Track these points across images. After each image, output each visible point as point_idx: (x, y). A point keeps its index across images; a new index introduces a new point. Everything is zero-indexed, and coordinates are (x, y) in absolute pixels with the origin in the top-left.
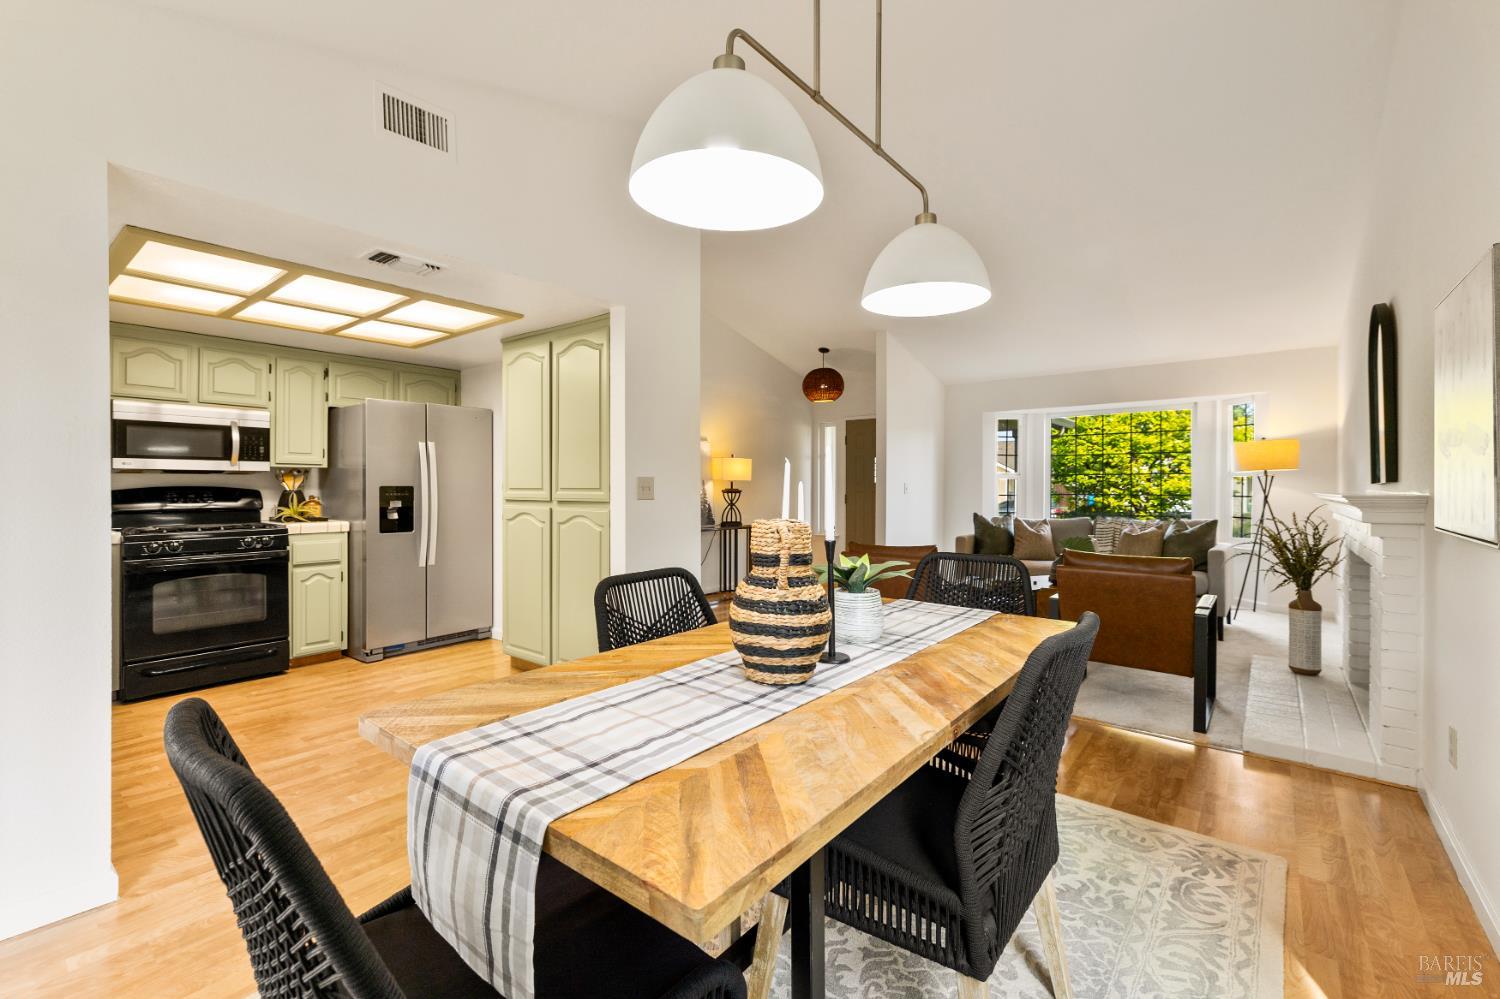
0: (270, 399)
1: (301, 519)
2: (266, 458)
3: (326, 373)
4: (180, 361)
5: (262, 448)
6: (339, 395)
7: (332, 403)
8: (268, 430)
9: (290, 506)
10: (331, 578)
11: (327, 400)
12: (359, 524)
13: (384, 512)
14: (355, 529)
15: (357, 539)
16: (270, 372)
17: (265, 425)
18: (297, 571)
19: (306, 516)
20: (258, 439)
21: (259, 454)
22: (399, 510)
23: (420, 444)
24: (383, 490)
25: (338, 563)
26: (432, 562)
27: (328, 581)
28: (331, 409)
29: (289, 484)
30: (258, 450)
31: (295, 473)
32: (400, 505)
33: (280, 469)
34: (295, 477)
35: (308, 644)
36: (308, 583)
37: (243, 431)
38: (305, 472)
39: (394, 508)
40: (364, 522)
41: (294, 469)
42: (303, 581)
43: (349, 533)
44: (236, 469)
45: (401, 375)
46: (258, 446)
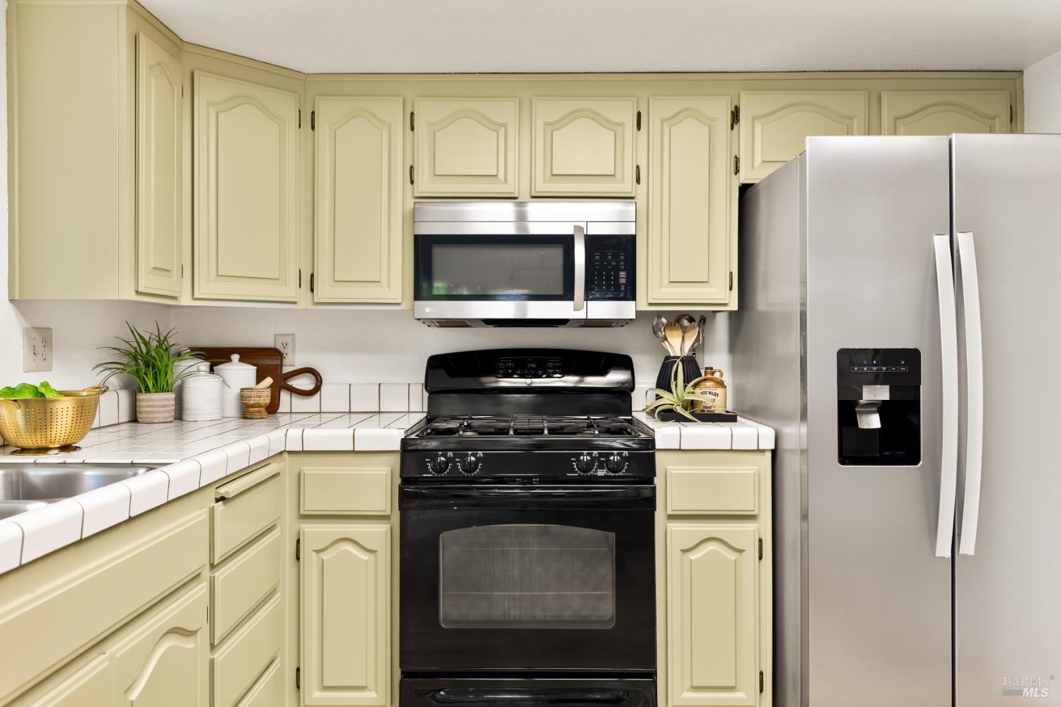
0: (638, 181)
1: (687, 414)
2: (630, 294)
3: (735, 116)
4: (505, 126)
5: (623, 274)
6: (758, 161)
7: (745, 177)
8: (632, 239)
9: (673, 387)
10: (740, 551)
11: (737, 171)
12: (795, 433)
13: (848, 411)
14: (787, 444)
15: (791, 466)
16: (639, 127)
17: (630, 230)
18: (675, 527)
19: (698, 410)
20: (616, 257)
21: (617, 285)
22: (882, 408)
23: (936, 239)
24: (847, 358)
25: (752, 518)
26: (968, 546)
27: (732, 556)
28: (745, 189)
29: (677, 344)
30: (617, 278)
31: (686, 323)
32: (887, 397)
33: (660, 315)
34: (685, 330)
35: (696, 688)
36: (694, 556)
37: (593, 242)
38: (699, 320)
39: (871, 404)
40: (804, 430)
41: (682, 315)
42: (684, 551)
43: (774, 453)
44: (581, 315)
45: (884, 97)
46: (617, 270)
